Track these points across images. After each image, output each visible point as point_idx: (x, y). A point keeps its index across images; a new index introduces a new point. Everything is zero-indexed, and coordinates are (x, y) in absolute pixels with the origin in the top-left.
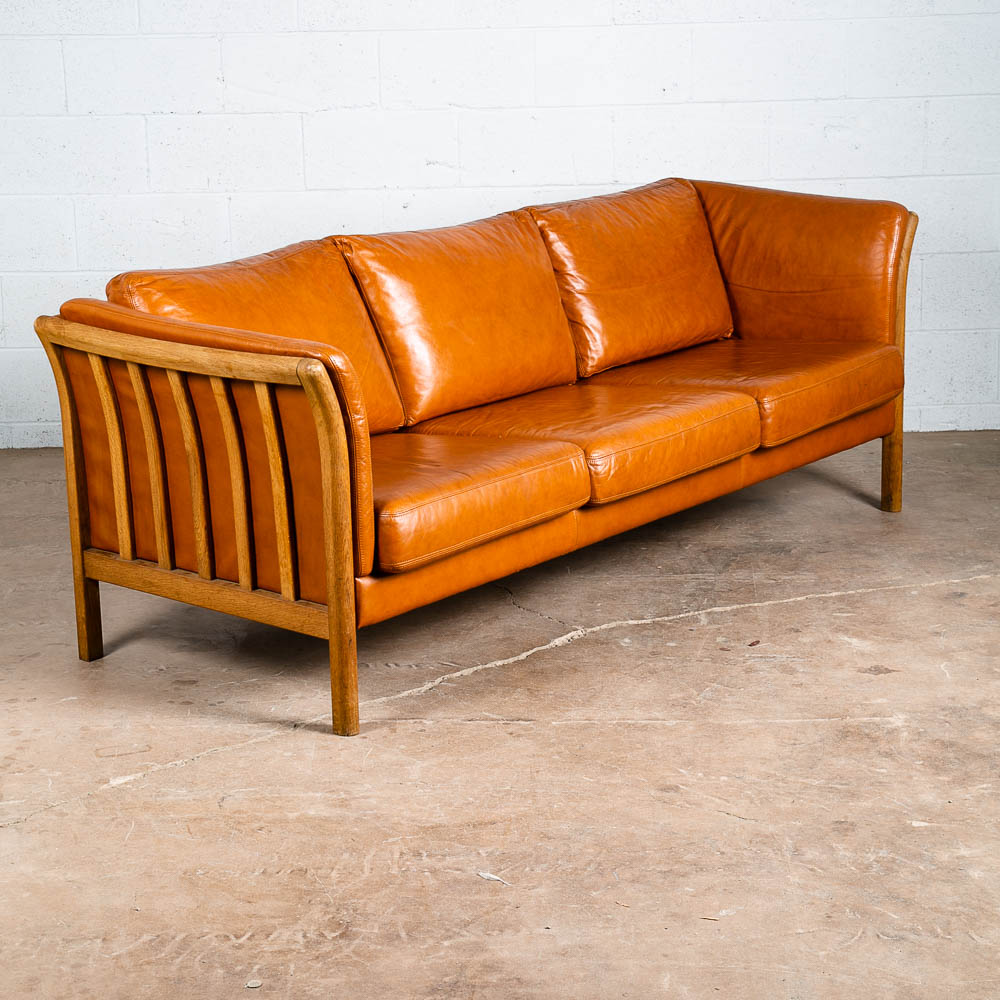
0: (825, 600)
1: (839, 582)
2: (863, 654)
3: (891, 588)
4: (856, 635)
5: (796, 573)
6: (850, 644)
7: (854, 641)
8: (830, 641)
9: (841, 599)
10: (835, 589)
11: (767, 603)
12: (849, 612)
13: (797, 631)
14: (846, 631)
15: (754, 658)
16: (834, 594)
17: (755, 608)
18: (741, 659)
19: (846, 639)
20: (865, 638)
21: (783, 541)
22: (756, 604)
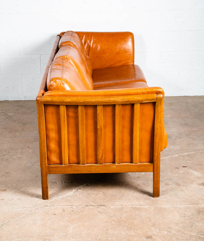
0: (184, 156)
1: (186, 149)
2: (198, 178)
3: (201, 151)
4: (195, 170)
5: (174, 146)
6: (194, 173)
7: (195, 172)
8: (188, 172)
9: (188, 155)
10: (186, 152)
11: (168, 157)
12: (191, 161)
13: (178, 168)
14: (192, 168)
15: (167, 179)
16: (186, 154)
17: (165, 159)
18: (164, 180)
19: (192, 171)
20: (198, 171)
21: (169, 134)
22: (165, 158)
